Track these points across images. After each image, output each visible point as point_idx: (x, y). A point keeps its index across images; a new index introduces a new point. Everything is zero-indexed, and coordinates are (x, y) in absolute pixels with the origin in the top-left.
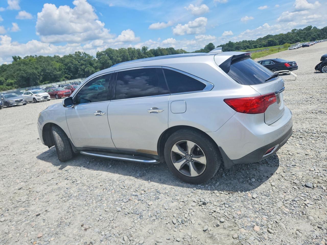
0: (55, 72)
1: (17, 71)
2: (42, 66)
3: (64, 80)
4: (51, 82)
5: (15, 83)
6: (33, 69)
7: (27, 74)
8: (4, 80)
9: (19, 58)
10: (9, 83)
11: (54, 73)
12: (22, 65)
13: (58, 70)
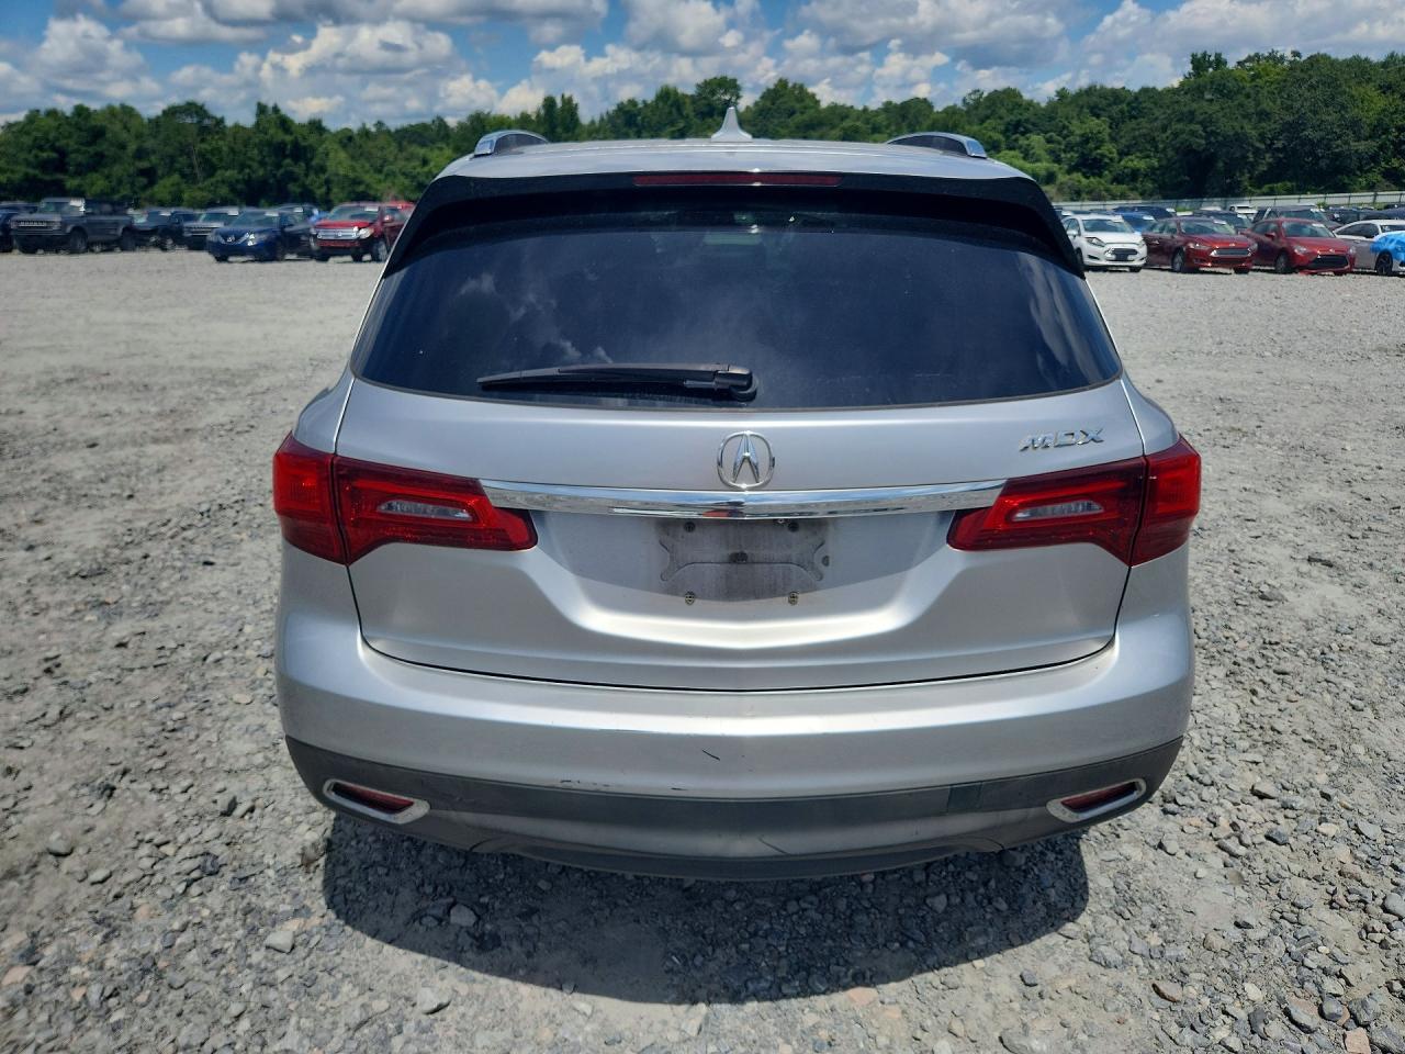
0: (1346, 143)
1: (1179, 121)
2: (1297, 105)
3: (1371, 187)
4: (1301, 190)
5: (1151, 173)
6: (1246, 116)
7: (1212, 139)
8: (1115, 155)
9: (1220, 62)
10: (1126, 171)
11: (1338, 146)
12: (1208, 96)
13: (1366, 131)
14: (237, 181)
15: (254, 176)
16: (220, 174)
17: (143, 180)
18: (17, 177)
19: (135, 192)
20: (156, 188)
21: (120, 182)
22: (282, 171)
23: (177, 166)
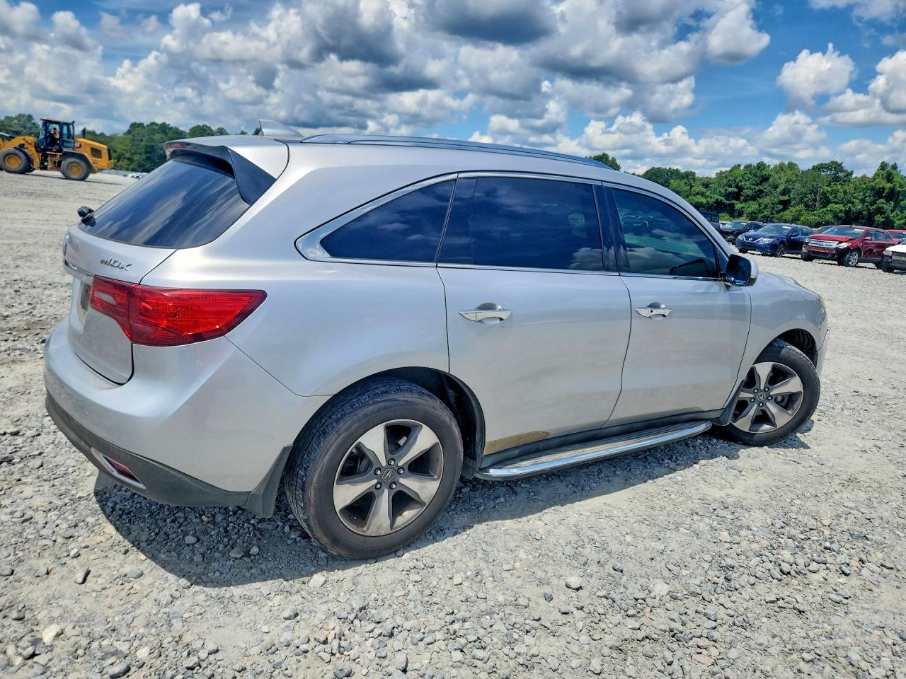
14: (841, 211)
15: (853, 209)
16: (832, 206)
17: (781, 207)
18: (711, 201)
19: (772, 214)
20: (787, 212)
21: (766, 207)
22: (875, 206)
23: (805, 199)
